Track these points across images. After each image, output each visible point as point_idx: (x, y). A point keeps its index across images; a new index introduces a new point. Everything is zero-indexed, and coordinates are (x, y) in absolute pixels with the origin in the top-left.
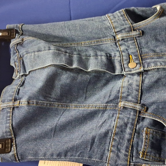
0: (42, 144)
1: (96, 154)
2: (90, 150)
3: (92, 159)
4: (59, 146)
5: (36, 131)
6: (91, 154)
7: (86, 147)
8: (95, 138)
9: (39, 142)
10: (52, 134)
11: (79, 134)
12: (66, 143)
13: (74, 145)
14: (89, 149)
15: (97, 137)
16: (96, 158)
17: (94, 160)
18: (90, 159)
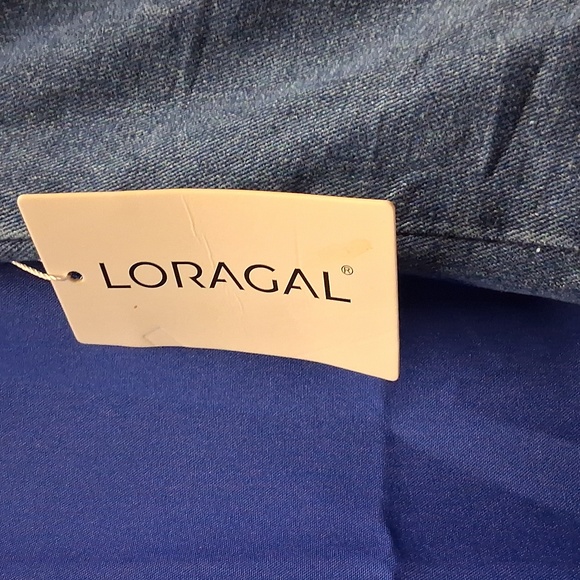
0: (97, 137)
1: (544, 195)
2: (490, 169)
3: (512, 234)
4: (237, 140)
5: (55, 43)
6: (503, 199)
7: (462, 141)
8: (536, 69)
9: (75, 129)
10: (178, 66)
11: (395, 50)
12: (289, 113)
13: (363, 127)
14: (483, 156)
15: (552, 59)
16: (541, 227)
17: (527, 237)
18: (491, 233)
